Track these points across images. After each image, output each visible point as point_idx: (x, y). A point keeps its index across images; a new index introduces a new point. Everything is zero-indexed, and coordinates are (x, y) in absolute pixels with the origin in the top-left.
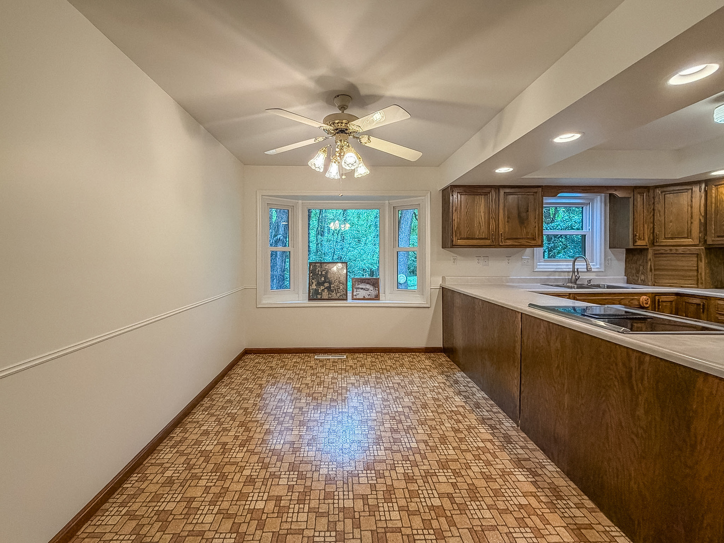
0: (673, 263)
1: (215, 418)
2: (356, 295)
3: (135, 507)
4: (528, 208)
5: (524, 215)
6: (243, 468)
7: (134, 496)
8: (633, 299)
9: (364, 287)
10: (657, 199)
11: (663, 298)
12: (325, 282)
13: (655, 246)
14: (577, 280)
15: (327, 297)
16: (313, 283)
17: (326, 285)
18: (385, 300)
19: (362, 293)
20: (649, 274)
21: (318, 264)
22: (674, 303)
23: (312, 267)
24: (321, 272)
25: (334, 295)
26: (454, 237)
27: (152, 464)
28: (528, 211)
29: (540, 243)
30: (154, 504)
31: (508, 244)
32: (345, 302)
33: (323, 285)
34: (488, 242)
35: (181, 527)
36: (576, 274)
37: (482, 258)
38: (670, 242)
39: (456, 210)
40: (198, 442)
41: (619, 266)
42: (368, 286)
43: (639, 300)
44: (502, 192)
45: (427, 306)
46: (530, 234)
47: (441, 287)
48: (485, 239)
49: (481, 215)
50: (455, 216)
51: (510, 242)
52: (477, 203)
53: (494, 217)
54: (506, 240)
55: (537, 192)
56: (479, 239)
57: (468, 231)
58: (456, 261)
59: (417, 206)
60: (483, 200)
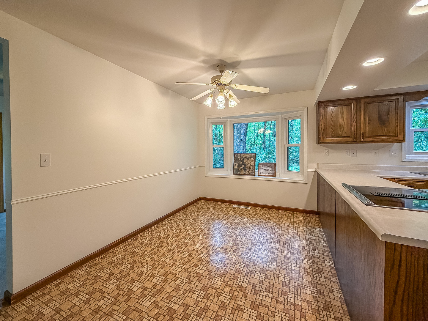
1: (171, 224)
2: (260, 173)
3: (128, 248)
4: (389, 112)
6: (170, 246)
7: (130, 245)
9: (266, 168)
12: (242, 164)
15: (243, 173)
16: (236, 165)
17: (243, 166)
18: (279, 177)
19: (264, 172)
21: (239, 154)
23: (235, 156)
24: (241, 159)
25: (247, 172)
26: (321, 137)
27: (140, 236)
28: (389, 114)
29: (402, 139)
30: (134, 249)
31: (368, 140)
32: (253, 177)
33: (241, 167)
34: (350, 140)
35: (137, 259)
37: (351, 151)
39: (322, 118)
40: (159, 232)
42: (268, 168)
44: (362, 101)
45: (305, 182)
47: (316, 171)
48: (347, 137)
49: (344, 120)
50: (322, 122)
51: (371, 139)
52: (340, 112)
53: (356, 121)
54: (367, 137)
55: (398, 99)
56: (342, 137)
57: (333, 132)
58: (328, 153)
59: (300, 117)
60: (345, 109)
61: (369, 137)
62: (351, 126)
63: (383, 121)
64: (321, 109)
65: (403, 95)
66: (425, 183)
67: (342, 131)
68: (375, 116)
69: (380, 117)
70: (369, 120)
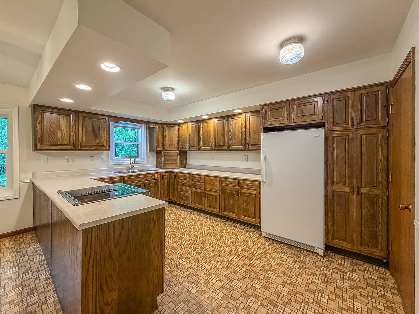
0: (170, 158)
4: (100, 127)
5: (97, 131)
8: (152, 176)
10: (164, 130)
11: (165, 174)
13: (164, 151)
14: (132, 168)
20: (163, 163)
22: (168, 176)
26: (38, 144)
28: (100, 129)
29: (108, 149)
31: (85, 149)
34: (69, 147)
36: (132, 165)
37: (71, 158)
38: (169, 149)
39: (39, 124)
41: (153, 160)
43: (154, 176)
44: (80, 115)
45: (16, 197)
46: (101, 143)
47: (31, 182)
48: (67, 145)
49: (63, 129)
50: (38, 127)
51: (88, 148)
52: (60, 120)
53: (75, 131)
54: (84, 146)
55: (105, 119)
56: (62, 145)
57: (51, 139)
58: (47, 160)
59: (6, 116)
60: (65, 119)
61: (85, 146)
62: (70, 135)
63: (96, 135)
64: (38, 113)
65: (109, 117)
66: (120, 178)
67: (62, 139)
68: (90, 129)
69: (94, 131)
70: (86, 132)
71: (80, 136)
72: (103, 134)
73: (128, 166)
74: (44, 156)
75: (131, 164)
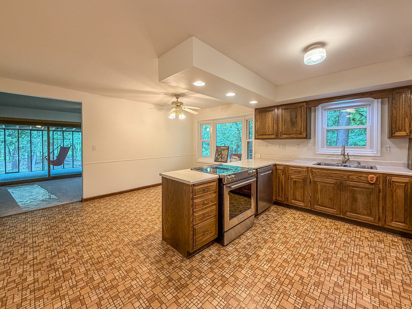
16: (216, 155)
71: (280, 126)
72: (300, 121)
73: (341, 158)
74: (266, 143)
75: (344, 155)
